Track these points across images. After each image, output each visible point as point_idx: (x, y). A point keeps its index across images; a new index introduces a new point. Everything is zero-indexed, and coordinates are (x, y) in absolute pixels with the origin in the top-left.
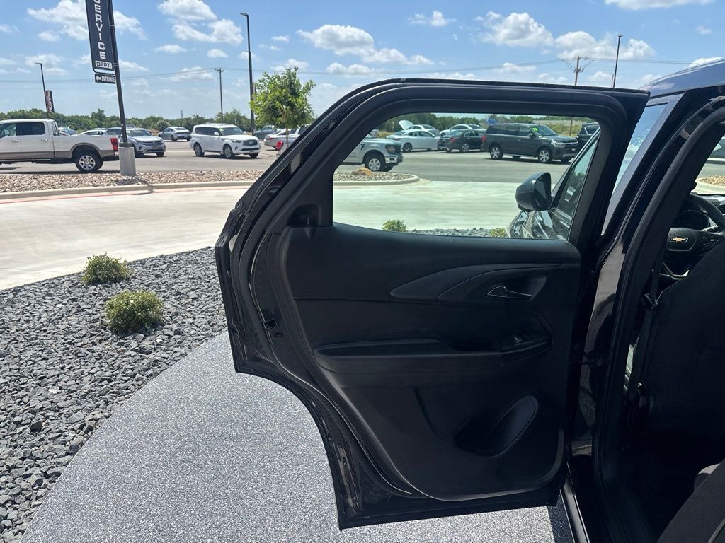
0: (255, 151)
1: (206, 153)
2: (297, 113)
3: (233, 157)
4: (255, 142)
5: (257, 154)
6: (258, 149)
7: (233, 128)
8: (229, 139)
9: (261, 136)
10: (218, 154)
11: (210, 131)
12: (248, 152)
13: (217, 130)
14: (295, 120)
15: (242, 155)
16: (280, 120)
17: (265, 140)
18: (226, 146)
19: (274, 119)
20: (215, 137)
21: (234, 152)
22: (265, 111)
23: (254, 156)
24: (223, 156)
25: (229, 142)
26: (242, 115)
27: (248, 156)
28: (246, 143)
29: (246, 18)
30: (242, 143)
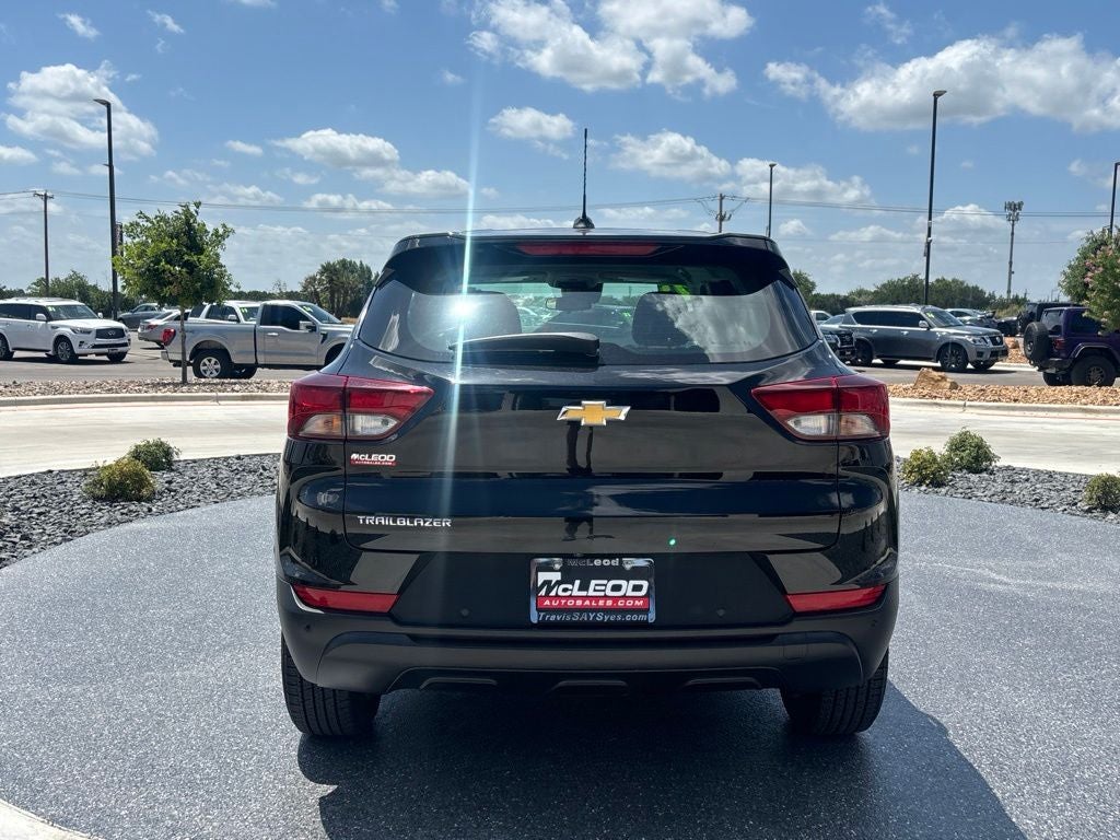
0: (120, 349)
1: (17, 354)
2: (199, 280)
3: (74, 359)
4: (120, 333)
5: (124, 354)
6: (125, 345)
7: (75, 306)
8: (66, 326)
9: (132, 323)
10: (43, 355)
11: (28, 312)
12: (106, 350)
13: (43, 309)
14: (197, 292)
15: (93, 357)
16: (167, 291)
17: (139, 330)
18: (61, 339)
19: (157, 288)
20: (39, 323)
21: (77, 350)
22: (141, 275)
23: (117, 358)
24: (51, 359)
25: (66, 331)
26: (91, 283)
27: (105, 358)
28: (101, 333)
29: (105, 108)
30: (93, 334)
